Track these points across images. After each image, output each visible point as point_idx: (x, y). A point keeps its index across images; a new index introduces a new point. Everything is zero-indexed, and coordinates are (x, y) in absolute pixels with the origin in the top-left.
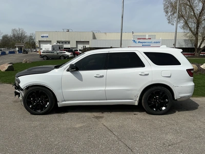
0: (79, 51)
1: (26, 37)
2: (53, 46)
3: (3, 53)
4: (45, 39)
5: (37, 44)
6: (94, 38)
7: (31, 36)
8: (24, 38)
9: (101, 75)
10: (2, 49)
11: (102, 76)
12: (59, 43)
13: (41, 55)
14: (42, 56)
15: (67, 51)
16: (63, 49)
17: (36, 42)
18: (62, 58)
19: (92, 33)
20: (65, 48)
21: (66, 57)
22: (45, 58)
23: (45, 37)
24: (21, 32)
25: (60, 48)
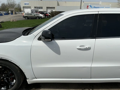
0: (48, 14)
1: (16, 4)
2: (32, 10)
3: (1, 15)
4: (27, 6)
5: (22, 9)
6: (58, 5)
7: (19, 4)
8: (15, 5)
9: (87, 47)
10: (1, 12)
11: (89, 49)
12: (36, 8)
13: (23, 16)
14: (25, 17)
15: (40, 13)
16: (38, 12)
17: (21, 8)
18: (38, 18)
19: (57, 2)
20: (39, 12)
21: (40, 18)
22: (26, 18)
23: (27, 4)
24: (12, 2)
25: (36, 12)
